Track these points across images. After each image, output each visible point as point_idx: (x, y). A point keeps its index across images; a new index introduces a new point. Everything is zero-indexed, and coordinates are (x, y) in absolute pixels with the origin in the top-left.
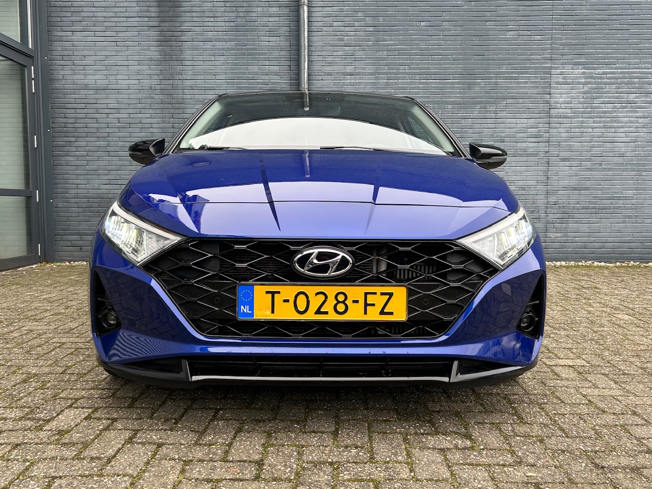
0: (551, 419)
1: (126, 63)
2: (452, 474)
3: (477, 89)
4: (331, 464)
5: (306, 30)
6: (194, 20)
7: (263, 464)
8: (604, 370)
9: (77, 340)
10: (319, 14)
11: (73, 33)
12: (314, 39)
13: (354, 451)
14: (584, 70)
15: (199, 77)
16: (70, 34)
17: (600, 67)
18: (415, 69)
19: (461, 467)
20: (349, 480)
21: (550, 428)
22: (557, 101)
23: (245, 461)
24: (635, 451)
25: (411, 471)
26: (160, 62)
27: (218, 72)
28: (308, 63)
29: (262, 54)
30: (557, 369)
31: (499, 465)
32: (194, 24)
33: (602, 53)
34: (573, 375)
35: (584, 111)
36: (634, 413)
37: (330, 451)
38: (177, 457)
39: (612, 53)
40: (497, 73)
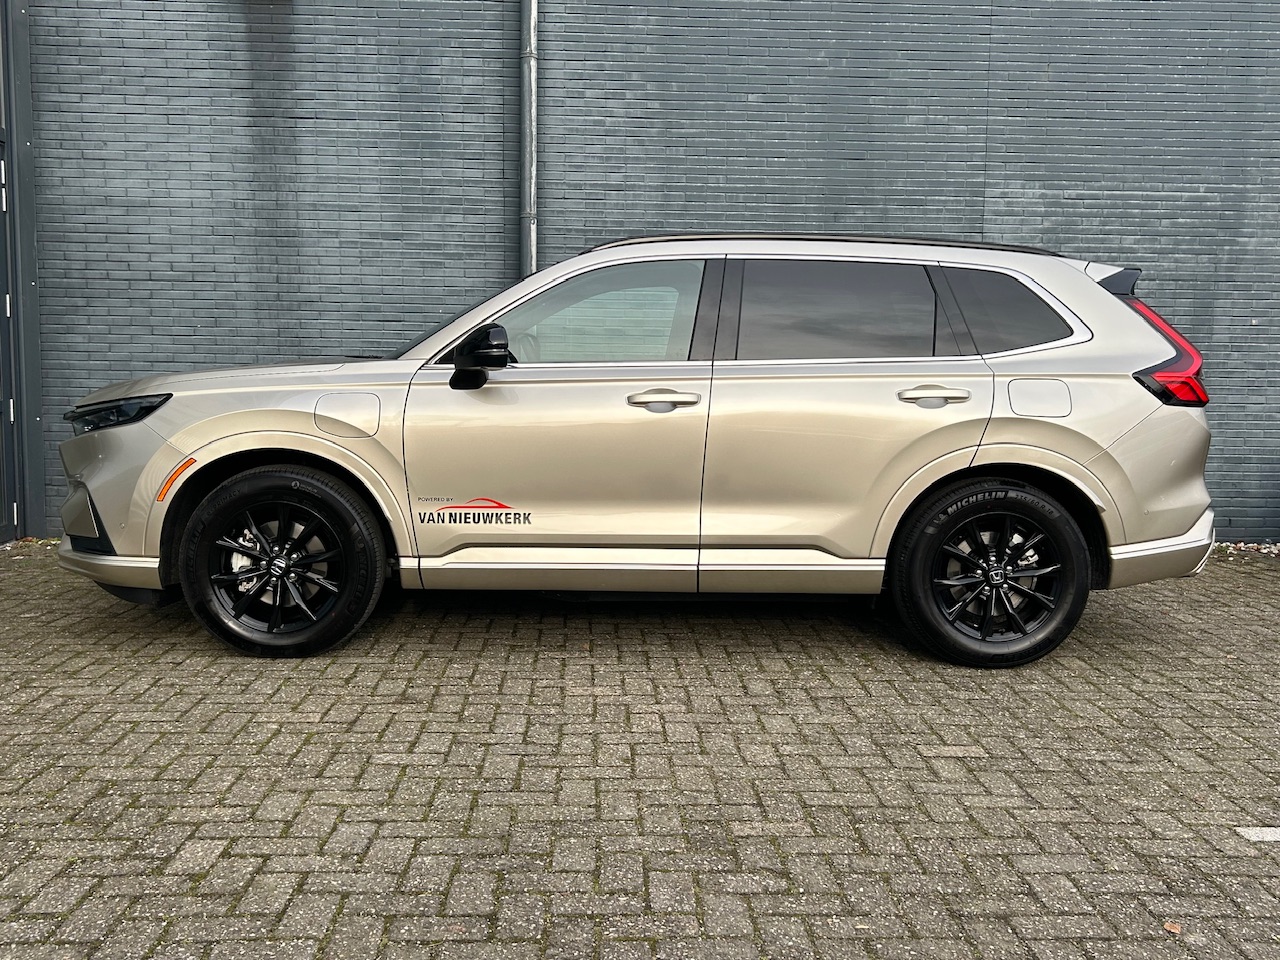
0: (908, 846)
1: (186, 156)
2: (756, 930)
3: (850, 220)
4: (591, 917)
5: (534, 105)
6: (318, 78)
7: (497, 919)
8: (1009, 764)
9: (157, 717)
10: (559, 74)
11: (81, 97)
12: (549, 120)
13: (623, 899)
14: (1043, 191)
15: (329, 187)
16: (75, 98)
17: (1072, 186)
18: (737, 181)
19: (769, 918)
20: (615, 939)
21: (903, 860)
23: (469, 915)
24: (1011, 892)
25: (701, 925)
26: (253, 157)
27: (365, 179)
28: (537, 165)
29: (450, 146)
30: (937, 764)
31: (821, 915)
32: (320, 86)
33: (1075, 161)
34: (960, 773)
36: (1029, 836)
37: (590, 900)
38: (373, 911)
39: (1093, 161)
40: (886, 193)
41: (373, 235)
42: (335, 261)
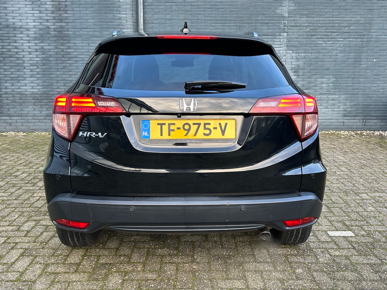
14: (307, 19)
15: (78, 21)
17: (316, 17)
18: (208, 17)
22: (291, 37)
26: (53, 12)
27: (89, 18)
28: (143, 13)
33: (317, 9)
35: (306, 43)
39: (323, 9)
40: (256, 20)
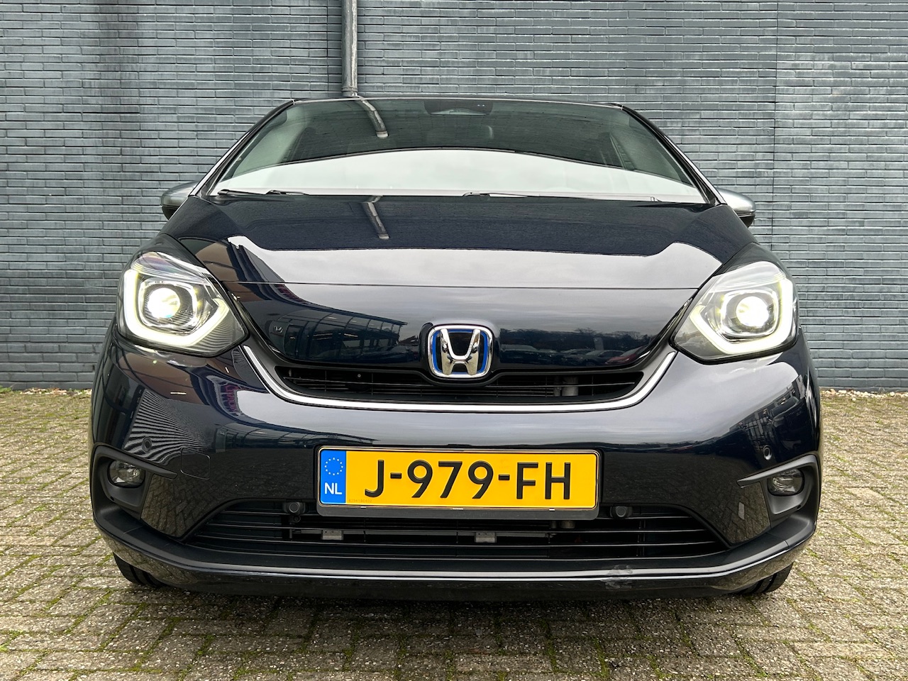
1: (38, 41)
3: (650, 92)
14: (832, 62)
15: (168, 67)
17: (858, 57)
18: (543, 57)
22: (787, 115)
26: (99, 40)
27: (201, 59)
28: (358, 44)
29: (278, 29)
35: (833, 132)
39: (879, 34)
40: (683, 66)
41: (208, 111)
42: (172, 135)
